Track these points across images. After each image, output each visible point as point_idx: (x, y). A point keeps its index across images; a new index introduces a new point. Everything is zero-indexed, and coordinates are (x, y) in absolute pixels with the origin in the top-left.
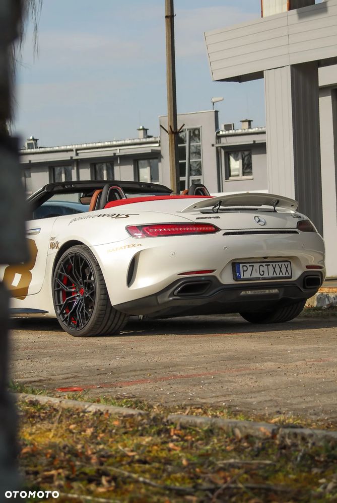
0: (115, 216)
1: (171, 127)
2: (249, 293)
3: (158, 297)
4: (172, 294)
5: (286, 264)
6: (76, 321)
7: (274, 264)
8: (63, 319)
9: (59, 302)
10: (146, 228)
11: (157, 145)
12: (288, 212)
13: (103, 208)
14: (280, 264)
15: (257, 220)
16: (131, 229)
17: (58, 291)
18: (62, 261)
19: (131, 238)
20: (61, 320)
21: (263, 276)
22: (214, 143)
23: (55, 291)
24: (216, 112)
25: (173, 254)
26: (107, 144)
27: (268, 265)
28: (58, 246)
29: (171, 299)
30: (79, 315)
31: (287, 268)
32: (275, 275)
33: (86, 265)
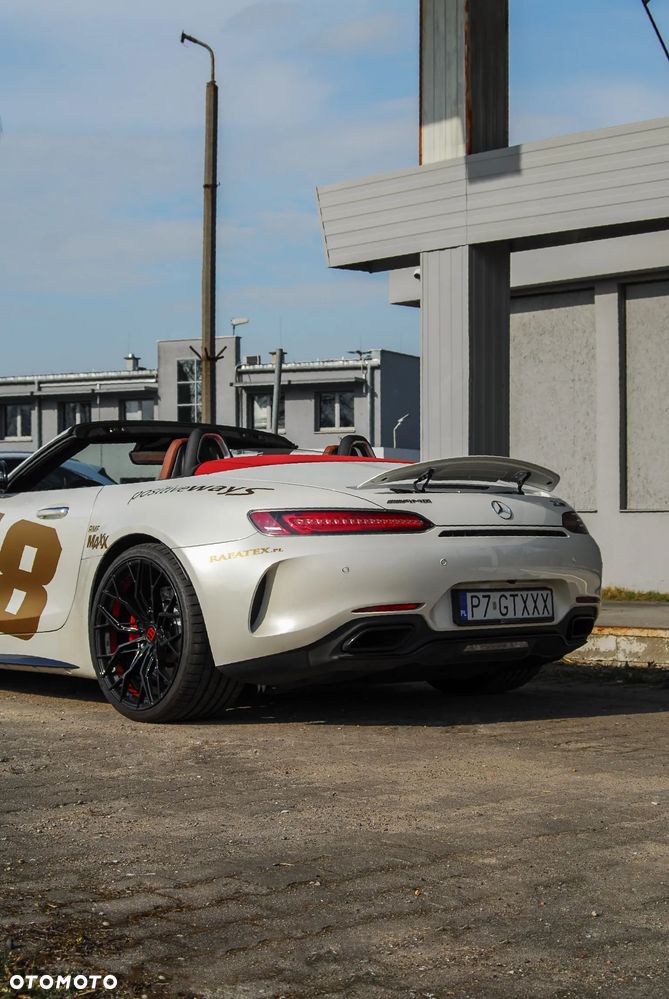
0: (225, 490)
1: (206, 349)
2: (478, 648)
3: (310, 653)
4: (339, 649)
5: (545, 593)
6: (138, 691)
7: (524, 593)
8: (110, 686)
9: (104, 652)
10: (291, 517)
11: (154, 380)
12: (536, 494)
13: (193, 475)
14: (535, 593)
15: (498, 509)
16: (258, 519)
17: (102, 631)
18: (113, 573)
19: (259, 535)
20: (106, 685)
21: (506, 617)
22: (233, 381)
23: (95, 629)
24: (238, 339)
25: (345, 570)
26: (82, 376)
27: (514, 596)
28: (105, 543)
29: (336, 657)
30: (145, 679)
31: (545, 601)
32: (526, 615)
33: (164, 582)
